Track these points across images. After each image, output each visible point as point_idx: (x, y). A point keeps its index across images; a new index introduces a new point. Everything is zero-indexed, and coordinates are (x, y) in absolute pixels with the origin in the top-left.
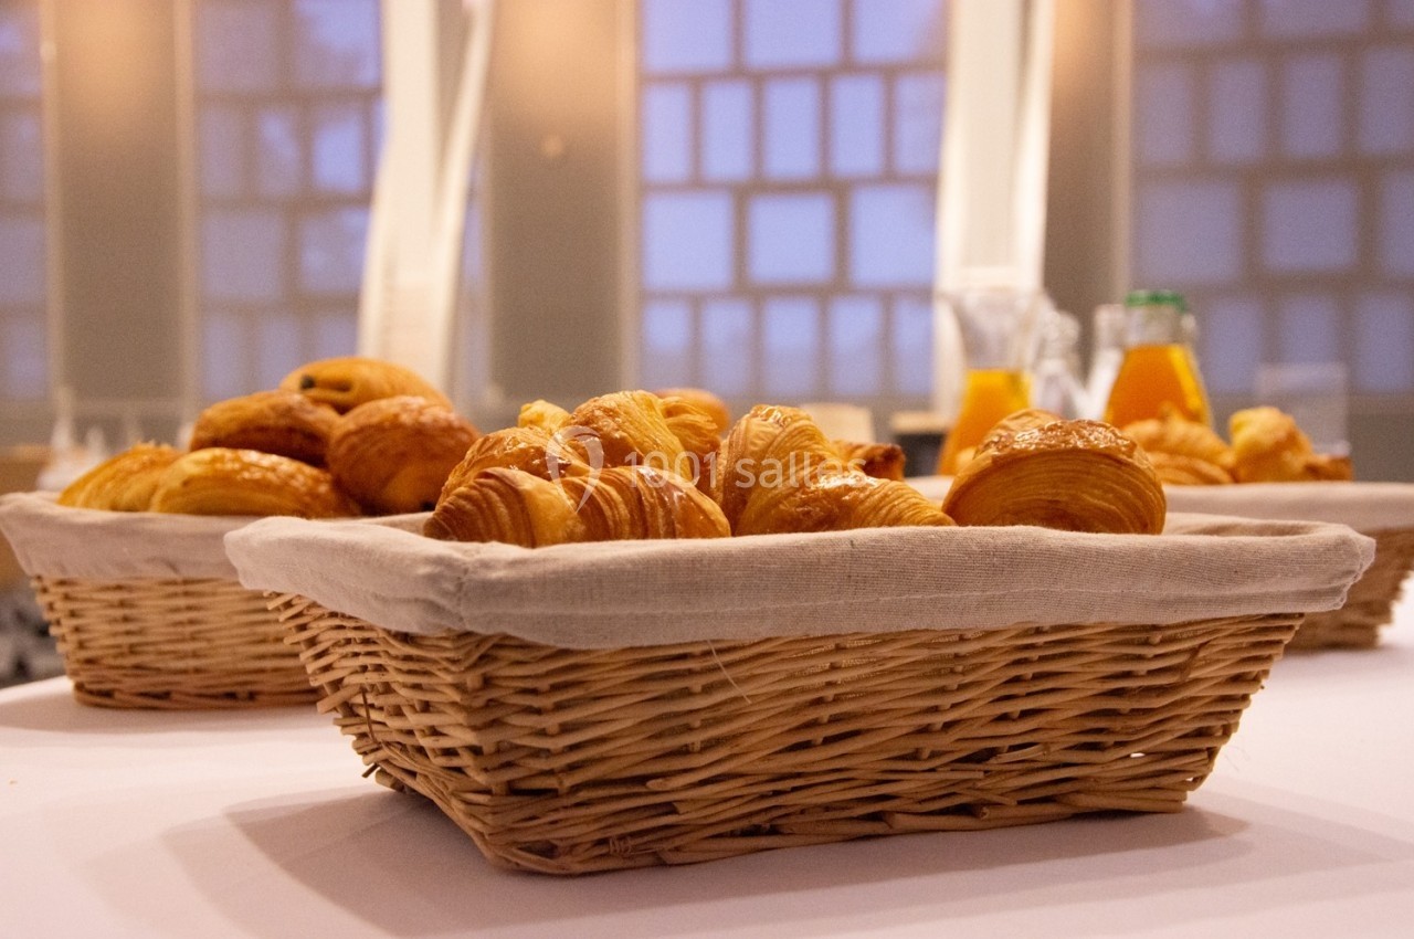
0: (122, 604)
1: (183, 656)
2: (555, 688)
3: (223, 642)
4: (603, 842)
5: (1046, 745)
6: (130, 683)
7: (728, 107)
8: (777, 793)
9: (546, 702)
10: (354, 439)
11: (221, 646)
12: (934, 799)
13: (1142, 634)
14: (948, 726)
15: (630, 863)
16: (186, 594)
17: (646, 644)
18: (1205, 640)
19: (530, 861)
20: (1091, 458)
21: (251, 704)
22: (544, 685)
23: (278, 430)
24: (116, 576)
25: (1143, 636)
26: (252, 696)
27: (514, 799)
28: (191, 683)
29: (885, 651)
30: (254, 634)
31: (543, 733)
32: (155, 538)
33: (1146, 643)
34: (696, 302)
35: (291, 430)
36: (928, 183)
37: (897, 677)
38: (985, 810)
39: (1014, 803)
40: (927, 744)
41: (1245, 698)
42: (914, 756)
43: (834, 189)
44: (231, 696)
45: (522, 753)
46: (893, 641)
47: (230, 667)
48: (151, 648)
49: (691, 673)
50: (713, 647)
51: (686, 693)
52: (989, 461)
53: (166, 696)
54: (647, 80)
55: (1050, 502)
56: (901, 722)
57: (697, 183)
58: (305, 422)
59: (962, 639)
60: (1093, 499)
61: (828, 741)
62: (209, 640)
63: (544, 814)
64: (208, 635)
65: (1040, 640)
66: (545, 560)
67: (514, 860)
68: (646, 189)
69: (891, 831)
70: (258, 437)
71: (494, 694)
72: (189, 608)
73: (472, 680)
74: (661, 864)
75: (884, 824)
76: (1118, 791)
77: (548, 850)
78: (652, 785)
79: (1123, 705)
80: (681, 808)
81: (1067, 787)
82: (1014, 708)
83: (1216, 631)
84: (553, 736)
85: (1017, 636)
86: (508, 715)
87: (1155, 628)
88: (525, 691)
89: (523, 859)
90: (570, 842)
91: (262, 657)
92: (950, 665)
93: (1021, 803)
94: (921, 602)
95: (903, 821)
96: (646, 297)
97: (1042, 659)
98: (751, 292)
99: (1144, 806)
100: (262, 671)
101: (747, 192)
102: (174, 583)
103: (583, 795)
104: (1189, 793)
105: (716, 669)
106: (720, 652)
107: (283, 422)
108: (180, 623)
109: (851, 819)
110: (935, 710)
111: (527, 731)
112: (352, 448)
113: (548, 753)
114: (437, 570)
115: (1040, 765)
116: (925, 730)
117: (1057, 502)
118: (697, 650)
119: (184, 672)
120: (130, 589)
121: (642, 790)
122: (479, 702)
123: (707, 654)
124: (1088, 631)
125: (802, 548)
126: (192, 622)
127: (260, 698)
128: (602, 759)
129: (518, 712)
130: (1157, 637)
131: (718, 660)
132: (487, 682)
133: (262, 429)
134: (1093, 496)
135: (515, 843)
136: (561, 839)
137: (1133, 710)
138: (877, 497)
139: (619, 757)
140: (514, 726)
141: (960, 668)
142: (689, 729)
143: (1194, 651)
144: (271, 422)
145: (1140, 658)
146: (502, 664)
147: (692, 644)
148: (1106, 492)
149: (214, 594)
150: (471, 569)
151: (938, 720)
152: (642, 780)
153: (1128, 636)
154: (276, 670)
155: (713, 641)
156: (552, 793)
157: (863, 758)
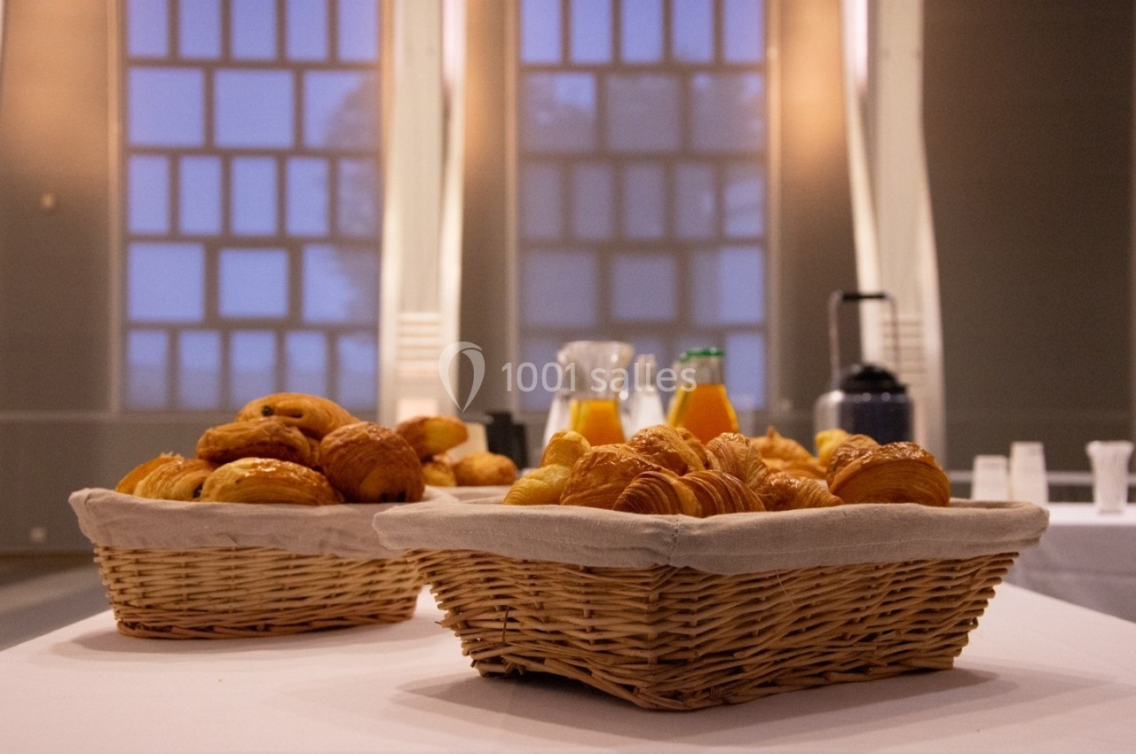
0: (187, 565)
1: (228, 601)
2: (701, 599)
3: (254, 591)
4: (708, 690)
5: (898, 631)
6: (187, 621)
7: (201, 177)
8: (783, 660)
9: (695, 607)
10: (342, 451)
11: (253, 594)
12: (848, 663)
13: (950, 565)
14: (862, 620)
15: (714, 703)
16: (237, 558)
17: (745, 572)
18: (977, 568)
19: (666, 703)
20: (918, 464)
21: (267, 633)
22: (696, 597)
23: (272, 444)
24: (189, 546)
25: (950, 566)
26: (267, 628)
27: (662, 666)
28: (230, 620)
29: (844, 576)
30: (278, 584)
31: (687, 625)
32: (225, 519)
33: (952, 570)
34: (174, 331)
35: (280, 444)
36: (372, 245)
37: (845, 591)
38: (871, 669)
39: (886, 664)
40: (852, 630)
41: (985, 603)
42: (842, 638)
43: (290, 246)
44: (253, 628)
45: (673, 638)
46: (847, 570)
47: (258, 607)
48: (205, 596)
49: (761, 589)
50: (778, 573)
51: (757, 601)
52: (859, 466)
53: (210, 629)
54: (129, 151)
55: (897, 490)
56: (841, 618)
57: (174, 236)
58: (289, 439)
59: (877, 568)
60: (920, 488)
61: (809, 629)
62: (247, 589)
63: (682, 675)
64: (247, 586)
65: (907, 569)
66: (716, 524)
67: (656, 702)
68: (129, 239)
69: (827, 683)
70: (260, 449)
71: (665, 604)
72: (237, 568)
73: (653, 596)
74: (727, 703)
75: (823, 679)
76: (929, 657)
77: (676, 695)
78: (737, 655)
79: (937, 606)
80: (747, 669)
81: (907, 655)
82: (889, 609)
83: (981, 563)
84: (694, 627)
85: (900, 566)
86: (671, 615)
87: (958, 561)
88: (683, 601)
89: (661, 701)
90: (691, 691)
91: (279, 600)
92: (869, 584)
93: (890, 664)
94: (873, 547)
95: (835, 677)
96: (129, 326)
97: (907, 580)
98: (221, 325)
99: (940, 666)
100: (277, 610)
101: (216, 246)
102: (229, 550)
103: (706, 661)
104: (955, 658)
105: (778, 585)
106: (781, 576)
107: (275, 439)
108: (229, 578)
109: (808, 676)
110: (857, 610)
111: (678, 625)
112: (341, 457)
113: (687, 637)
114: (658, 530)
115: (894, 642)
116: (851, 622)
117: (900, 490)
118: (767, 576)
119: (226, 612)
120: (196, 555)
121: (731, 658)
122: (654, 609)
123: (771, 578)
124: (930, 564)
125: (825, 516)
126: (237, 577)
127: (274, 629)
128: (713, 641)
129: (677, 613)
130: (959, 567)
131: (779, 580)
132: (662, 597)
133: (264, 444)
134: (919, 486)
135: (659, 692)
136: (687, 689)
137: (942, 609)
138: (806, 487)
139: (720, 639)
140: (672, 622)
141: (874, 586)
142: (755, 622)
143: (973, 574)
144: (268, 439)
145: (948, 579)
146: (674, 585)
147: (765, 573)
148: (925, 484)
149: (254, 557)
150: (679, 530)
151: (858, 616)
152: (731, 653)
153: (944, 566)
154: (286, 609)
155: (779, 570)
156: (685, 662)
157: (819, 639)
